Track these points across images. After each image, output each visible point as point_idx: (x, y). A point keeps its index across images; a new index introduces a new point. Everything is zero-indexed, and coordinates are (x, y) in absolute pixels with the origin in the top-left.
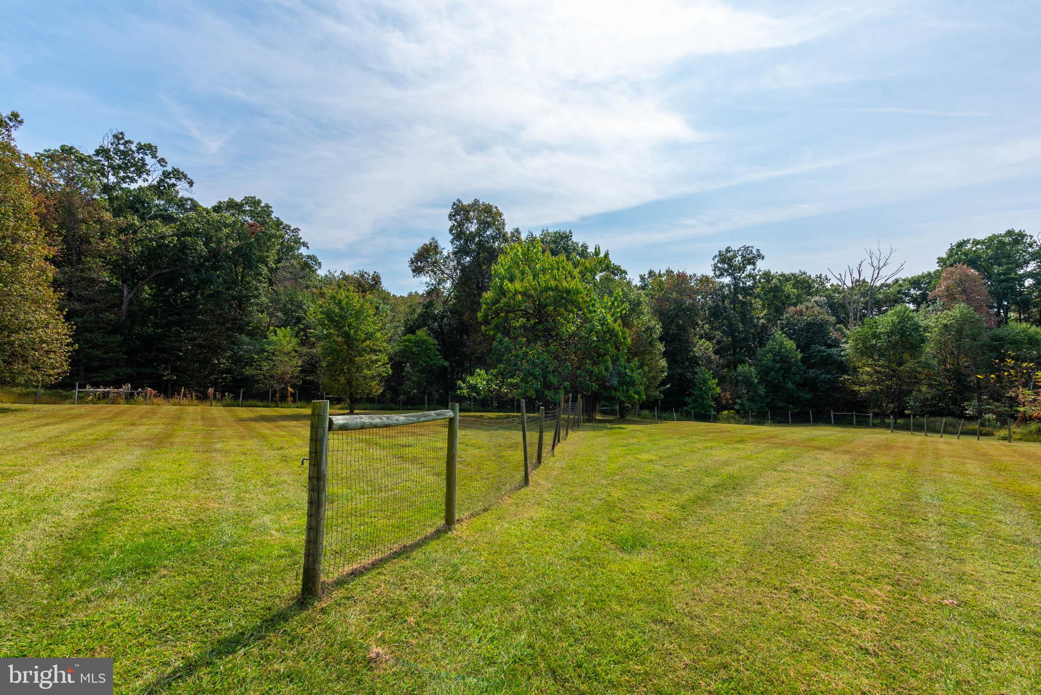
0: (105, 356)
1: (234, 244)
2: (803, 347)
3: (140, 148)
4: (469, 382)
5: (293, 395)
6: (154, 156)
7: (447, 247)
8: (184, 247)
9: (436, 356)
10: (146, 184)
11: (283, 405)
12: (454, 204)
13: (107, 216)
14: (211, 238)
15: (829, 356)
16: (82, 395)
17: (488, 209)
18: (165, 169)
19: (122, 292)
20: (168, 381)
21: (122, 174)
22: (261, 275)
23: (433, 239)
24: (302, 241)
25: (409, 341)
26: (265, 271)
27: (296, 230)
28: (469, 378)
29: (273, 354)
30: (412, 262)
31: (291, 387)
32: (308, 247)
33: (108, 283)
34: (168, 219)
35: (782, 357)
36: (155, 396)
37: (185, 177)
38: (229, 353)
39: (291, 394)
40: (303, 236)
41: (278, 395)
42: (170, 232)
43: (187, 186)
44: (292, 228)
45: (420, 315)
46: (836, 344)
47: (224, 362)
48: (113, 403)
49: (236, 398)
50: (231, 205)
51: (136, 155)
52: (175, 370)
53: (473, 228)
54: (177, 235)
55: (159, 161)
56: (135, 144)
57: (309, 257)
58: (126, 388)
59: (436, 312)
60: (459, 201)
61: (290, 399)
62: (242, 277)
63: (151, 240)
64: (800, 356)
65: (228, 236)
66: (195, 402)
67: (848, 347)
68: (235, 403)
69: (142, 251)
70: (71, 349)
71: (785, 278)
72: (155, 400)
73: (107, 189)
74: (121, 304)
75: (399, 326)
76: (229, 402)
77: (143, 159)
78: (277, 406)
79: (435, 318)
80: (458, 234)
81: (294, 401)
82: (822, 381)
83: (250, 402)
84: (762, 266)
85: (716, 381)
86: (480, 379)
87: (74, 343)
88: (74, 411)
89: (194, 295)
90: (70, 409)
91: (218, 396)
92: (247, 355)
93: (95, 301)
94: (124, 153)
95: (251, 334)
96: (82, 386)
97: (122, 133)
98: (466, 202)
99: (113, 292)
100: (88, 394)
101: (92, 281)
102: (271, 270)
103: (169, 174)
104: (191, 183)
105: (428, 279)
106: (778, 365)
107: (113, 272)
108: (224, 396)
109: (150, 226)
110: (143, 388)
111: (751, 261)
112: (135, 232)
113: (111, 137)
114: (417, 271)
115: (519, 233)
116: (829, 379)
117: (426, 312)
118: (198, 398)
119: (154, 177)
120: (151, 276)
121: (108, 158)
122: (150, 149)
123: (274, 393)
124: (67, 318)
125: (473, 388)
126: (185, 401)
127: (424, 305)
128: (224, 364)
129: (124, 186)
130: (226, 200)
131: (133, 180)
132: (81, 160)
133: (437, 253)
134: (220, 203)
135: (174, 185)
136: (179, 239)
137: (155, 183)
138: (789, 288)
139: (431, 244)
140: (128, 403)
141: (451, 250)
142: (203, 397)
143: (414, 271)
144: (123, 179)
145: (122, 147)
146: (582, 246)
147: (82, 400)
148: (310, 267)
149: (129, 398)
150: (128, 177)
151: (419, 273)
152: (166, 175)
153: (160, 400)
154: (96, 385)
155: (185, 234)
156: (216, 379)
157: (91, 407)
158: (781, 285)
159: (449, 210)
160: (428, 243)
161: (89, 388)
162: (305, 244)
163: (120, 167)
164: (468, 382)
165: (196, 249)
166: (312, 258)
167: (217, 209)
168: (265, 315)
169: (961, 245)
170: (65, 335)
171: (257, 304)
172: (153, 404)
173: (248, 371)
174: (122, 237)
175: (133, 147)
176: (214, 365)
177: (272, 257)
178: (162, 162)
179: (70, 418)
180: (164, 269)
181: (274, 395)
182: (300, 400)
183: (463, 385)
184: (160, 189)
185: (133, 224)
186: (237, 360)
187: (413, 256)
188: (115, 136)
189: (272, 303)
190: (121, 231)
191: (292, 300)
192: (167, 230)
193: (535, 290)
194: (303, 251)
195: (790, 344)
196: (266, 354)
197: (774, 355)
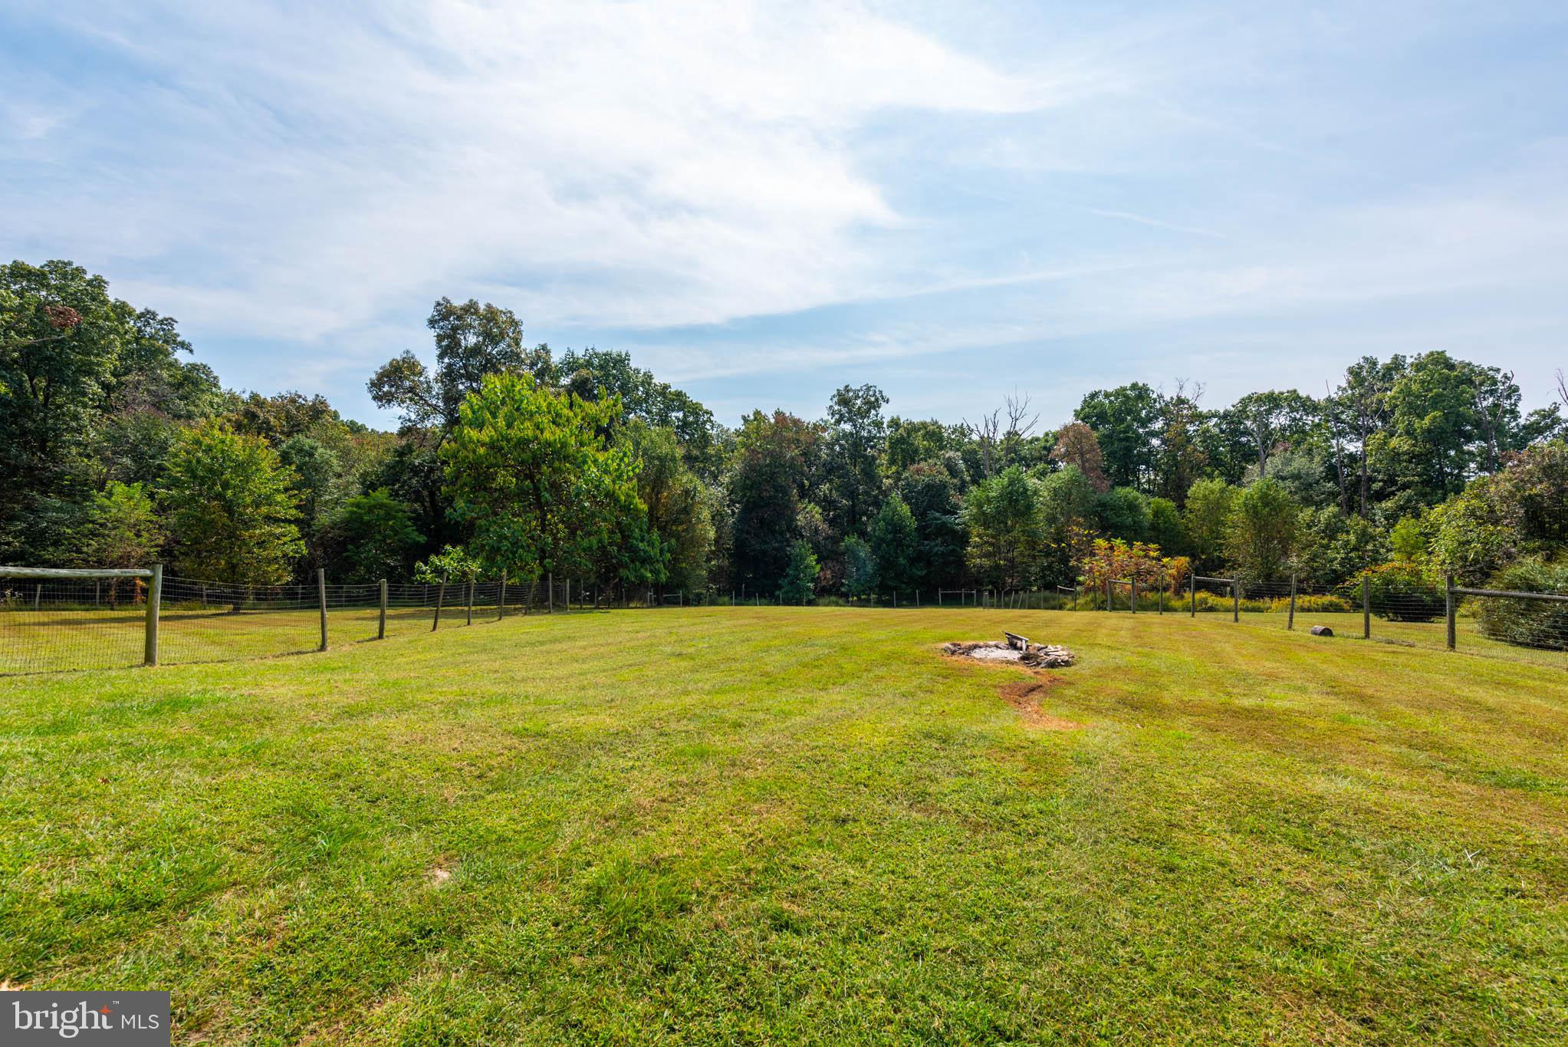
1: (22, 340)
2: (919, 512)
4: (434, 563)
7: (432, 368)
9: (405, 527)
12: (438, 304)
15: (944, 524)
17: (491, 315)
22: (85, 393)
23: (407, 352)
24: (179, 339)
25: (354, 505)
26: (93, 387)
27: (169, 321)
28: (433, 558)
29: (105, 525)
30: (373, 385)
32: (191, 351)
35: (896, 527)
38: (18, 526)
40: (182, 332)
41: (113, 593)
44: (159, 318)
45: (389, 467)
46: (953, 511)
47: (6, 539)
49: (29, 597)
50: (20, 273)
53: (471, 340)
57: (193, 366)
59: (417, 462)
60: (445, 300)
61: (139, 597)
62: (47, 397)
64: (915, 525)
67: (965, 514)
68: (25, 606)
71: (913, 429)
75: (352, 483)
76: (13, 605)
78: (111, 609)
79: (414, 471)
80: (448, 346)
82: (936, 553)
83: (58, 604)
84: (886, 413)
85: (816, 557)
86: (450, 560)
92: (54, 529)
95: (66, 494)
98: (458, 302)
102: (105, 386)
105: (403, 412)
106: (890, 536)
108: (4, 596)
111: (874, 405)
115: (548, 352)
116: (943, 553)
117: (399, 462)
123: (104, 589)
125: (439, 571)
127: (396, 451)
128: (9, 543)
133: (416, 373)
138: (920, 442)
139: (404, 359)
141: (438, 371)
143: (377, 399)
146: (645, 374)
148: (196, 384)
151: (387, 402)
158: (909, 437)
159: (430, 312)
160: (399, 358)
162: (183, 345)
164: (432, 563)
166: (201, 368)
168: (94, 461)
169: (1093, 396)
171: (78, 444)
173: (54, 554)
177: (108, 363)
183: (424, 568)
187: (374, 377)
189: (108, 441)
191: (148, 438)
194: (182, 357)
195: (905, 509)
196: (89, 526)
197: (887, 524)
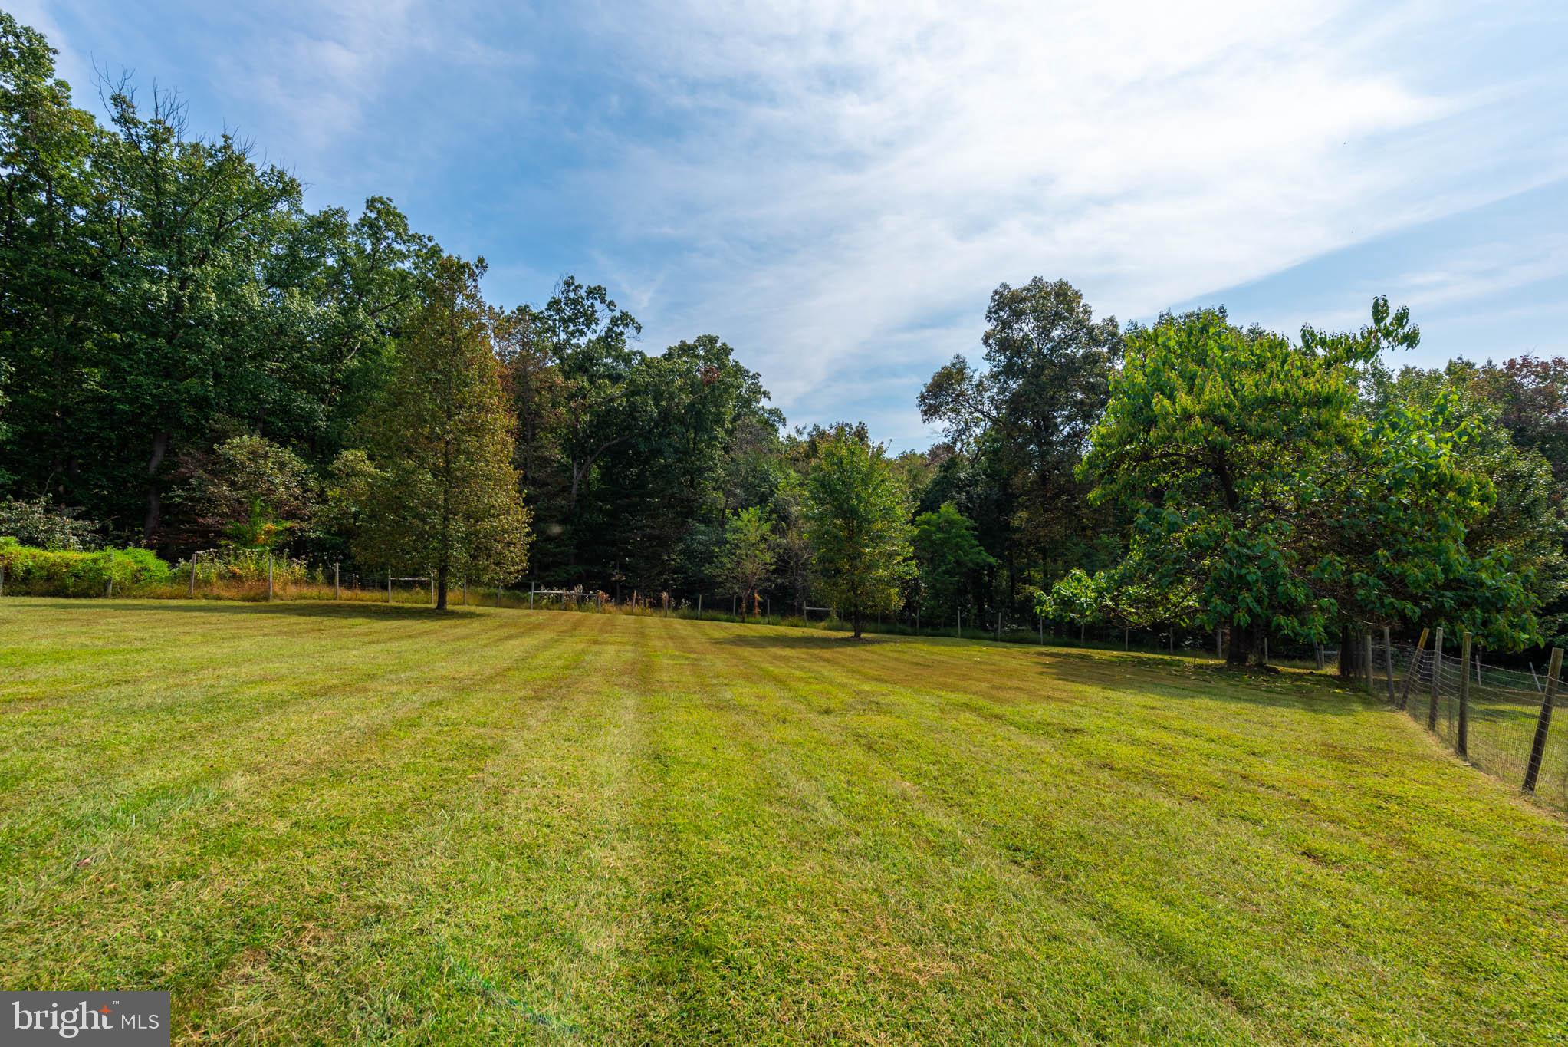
0: (557, 550)
1: (686, 399)
3: (591, 292)
4: (1058, 593)
5: (762, 605)
6: (603, 301)
7: (980, 366)
8: (633, 409)
9: (972, 547)
10: (594, 337)
11: (750, 619)
12: (996, 293)
13: (559, 379)
14: (662, 395)
16: (537, 598)
17: (1059, 291)
18: (614, 314)
19: (571, 470)
20: (616, 581)
21: (572, 328)
22: (716, 438)
23: (958, 356)
24: (763, 390)
25: (928, 523)
26: (721, 433)
27: (756, 376)
28: (1057, 585)
29: (737, 545)
30: (923, 397)
31: (759, 593)
32: (770, 399)
33: (559, 461)
34: (616, 378)
36: (607, 601)
37: (633, 320)
38: (681, 546)
39: (759, 603)
40: (764, 383)
41: (743, 605)
42: (619, 393)
43: (634, 332)
44: (751, 374)
45: (936, 483)
47: (675, 558)
48: (565, 609)
49: (694, 606)
50: (685, 349)
51: (586, 302)
52: (624, 568)
53: (1029, 328)
54: (626, 396)
55: (608, 306)
56: (585, 289)
57: (771, 412)
58: (579, 590)
59: (962, 475)
60: (1004, 286)
61: (757, 610)
62: (695, 444)
63: (600, 405)
65: (681, 389)
66: (648, 611)
68: (692, 614)
69: (591, 421)
70: (529, 540)
72: (607, 607)
73: (558, 349)
74: (571, 487)
76: (686, 611)
77: (592, 306)
78: (743, 622)
79: (960, 486)
80: (1003, 344)
81: (763, 614)
83: (711, 613)
86: (1079, 587)
87: (533, 533)
88: (533, 619)
89: (643, 471)
90: (528, 615)
91: (673, 603)
92: (702, 549)
93: (548, 484)
94: (575, 302)
95: (707, 521)
96: (537, 587)
97: (572, 278)
98: (1018, 285)
99: (564, 472)
100: (542, 596)
101: (546, 461)
102: (729, 431)
103: (617, 320)
104: (639, 329)
105: (946, 425)
107: (564, 450)
108: (680, 604)
109: (599, 387)
110: (595, 591)
112: (584, 397)
113: (561, 284)
114: (931, 411)
115: (1115, 326)
117: (945, 477)
118: (652, 605)
119: (601, 327)
120: (601, 449)
121: (560, 311)
122: (597, 292)
123: (739, 600)
124: (528, 501)
125: (1069, 603)
126: (637, 609)
127: (939, 466)
128: (674, 560)
129: (573, 341)
130: (677, 344)
131: (582, 333)
132: (535, 318)
133: (964, 379)
134: (671, 348)
135: (622, 333)
136: (628, 400)
137: (603, 334)
139: (954, 365)
140: (580, 609)
141: (987, 373)
142: (656, 605)
143: (925, 413)
144: (572, 334)
145: (572, 295)
147: (537, 605)
148: (772, 426)
149: (581, 601)
150: (578, 330)
151: (932, 415)
152: (614, 322)
153: (611, 607)
154: (550, 586)
155: (634, 393)
156: (666, 581)
157: (545, 612)
159: (986, 305)
160: (949, 365)
161: (544, 591)
162: (766, 394)
163: (570, 319)
165: (645, 411)
166: (776, 413)
167: (668, 357)
168: (720, 493)
170: (524, 523)
171: (713, 479)
172: (604, 612)
173: (708, 570)
174: (573, 404)
175: (583, 292)
176: (664, 561)
177: (728, 414)
178: (611, 305)
179: (530, 629)
180: (614, 439)
181: (739, 605)
182: (772, 613)
183: (1045, 598)
184: (610, 341)
185: (583, 388)
186: (689, 553)
187: (924, 389)
188: (566, 283)
189: (729, 476)
190: (572, 396)
191: (754, 470)
192: (616, 391)
193: (1230, 407)
194: (764, 403)
196: (728, 546)
